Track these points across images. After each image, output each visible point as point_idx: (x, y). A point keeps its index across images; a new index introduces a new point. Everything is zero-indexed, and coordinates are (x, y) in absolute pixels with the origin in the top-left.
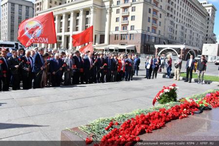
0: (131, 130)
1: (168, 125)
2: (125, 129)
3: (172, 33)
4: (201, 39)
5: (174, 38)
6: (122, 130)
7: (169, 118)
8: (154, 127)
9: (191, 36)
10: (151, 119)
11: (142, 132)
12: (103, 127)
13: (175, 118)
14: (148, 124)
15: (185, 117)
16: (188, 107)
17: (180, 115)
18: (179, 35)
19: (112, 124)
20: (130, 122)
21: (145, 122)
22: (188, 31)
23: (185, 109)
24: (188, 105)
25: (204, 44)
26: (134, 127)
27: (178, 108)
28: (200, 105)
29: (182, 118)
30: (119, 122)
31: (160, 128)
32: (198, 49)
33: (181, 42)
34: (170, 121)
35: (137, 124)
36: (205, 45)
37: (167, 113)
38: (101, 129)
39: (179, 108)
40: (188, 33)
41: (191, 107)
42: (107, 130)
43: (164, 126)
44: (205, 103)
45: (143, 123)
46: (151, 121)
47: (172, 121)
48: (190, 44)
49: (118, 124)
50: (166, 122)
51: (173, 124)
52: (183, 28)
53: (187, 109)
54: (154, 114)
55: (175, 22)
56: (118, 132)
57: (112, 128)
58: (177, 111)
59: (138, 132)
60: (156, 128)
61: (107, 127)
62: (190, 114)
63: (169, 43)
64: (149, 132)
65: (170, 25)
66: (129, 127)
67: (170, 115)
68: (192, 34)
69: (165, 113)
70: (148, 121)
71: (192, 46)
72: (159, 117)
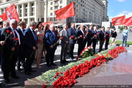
0: (70, 76)
3: (84, 16)
4: (101, 19)
5: (86, 19)
6: (65, 77)
7: (91, 66)
8: (83, 73)
9: (95, 18)
10: (80, 68)
11: (77, 77)
12: (52, 76)
13: (94, 66)
15: (100, 65)
16: (101, 59)
17: (96, 64)
18: (88, 17)
19: (58, 74)
20: (69, 71)
21: (78, 70)
22: (93, 15)
23: (99, 61)
24: (100, 58)
25: (103, 22)
26: (72, 74)
27: (95, 60)
28: (107, 57)
29: (98, 66)
31: (87, 73)
32: (99, 25)
33: (90, 21)
34: (91, 68)
35: (73, 72)
37: (90, 64)
38: (51, 77)
40: (93, 16)
41: (102, 59)
42: (55, 77)
43: (89, 72)
44: (109, 56)
46: (81, 69)
47: (93, 68)
48: (95, 22)
49: (62, 73)
50: (90, 69)
51: (93, 70)
52: (90, 13)
54: (82, 65)
55: (86, 10)
56: (63, 78)
57: (58, 76)
58: (95, 62)
59: (74, 77)
60: (85, 74)
62: (102, 63)
63: (83, 22)
64: (81, 77)
65: (83, 11)
66: (69, 74)
67: (91, 65)
68: (96, 16)
69: (88, 63)
70: (79, 70)
71: (96, 23)
72: (86, 66)
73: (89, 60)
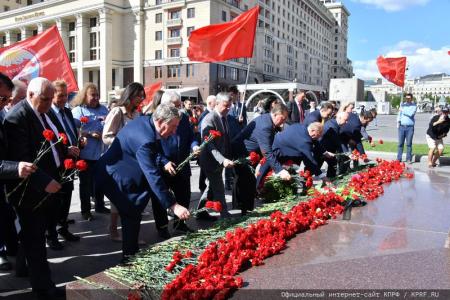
0: (222, 265)
1: (292, 244)
2: (209, 264)
3: (270, 59)
4: (325, 70)
5: (275, 70)
6: (203, 267)
7: (292, 229)
8: (266, 253)
9: (306, 66)
10: (257, 236)
11: (245, 266)
12: (160, 266)
13: (302, 228)
14: (253, 247)
15: (321, 224)
16: (324, 204)
17: (311, 222)
18: (283, 64)
19: (180, 257)
20: (216, 247)
21: (248, 244)
22: (301, 57)
23: (319, 210)
24: (323, 200)
25: (332, 80)
26: (227, 257)
27: (305, 209)
28: (345, 197)
29: (316, 226)
30: (193, 251)
31: (278, 252)
32: (321, 89)
33: (290, 78)
34: (293, 236)
35: (231, 249)
36: (334, 82)
37: (287, 221)
38: (156, 270)
39: (308, 208)
40: (300, 59)
41: (329, 204)
42: (171, 270)
43: (284, 247)
44: (353, 194)
45: (243, 247)
46: (257, 241)
47: (298, 236)
48: (305, 80)
49: (192, 255)
50: (288, 238)
51: (300, 241)
52: (290, 49)
53: (322, 208)
54: (263, 226)
55: (275, 38)
56: (196, 271)
57: (180, 264)
58: (305, 214)
59: (236, 267)
60: (271, 254)
61: (169, 265)
62: (329, 218)
63: (266, 80)
64: (257, 265)
65: (265, 44)
66: (217, 258)
67: (293, 224)
68: (309, 62)
69: (282, 220)
70: (252, 241)
71: (310, 83)
72: (274, 230)
73: (287, 209)
